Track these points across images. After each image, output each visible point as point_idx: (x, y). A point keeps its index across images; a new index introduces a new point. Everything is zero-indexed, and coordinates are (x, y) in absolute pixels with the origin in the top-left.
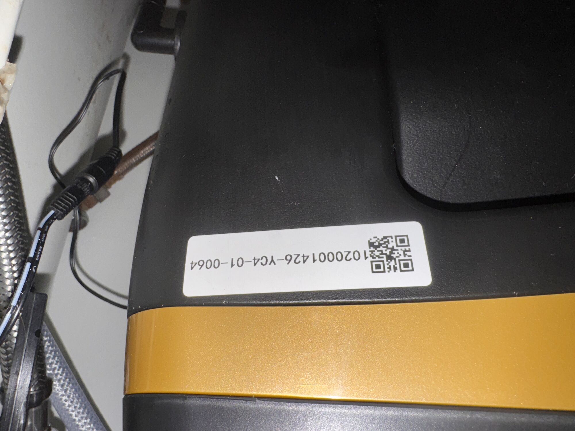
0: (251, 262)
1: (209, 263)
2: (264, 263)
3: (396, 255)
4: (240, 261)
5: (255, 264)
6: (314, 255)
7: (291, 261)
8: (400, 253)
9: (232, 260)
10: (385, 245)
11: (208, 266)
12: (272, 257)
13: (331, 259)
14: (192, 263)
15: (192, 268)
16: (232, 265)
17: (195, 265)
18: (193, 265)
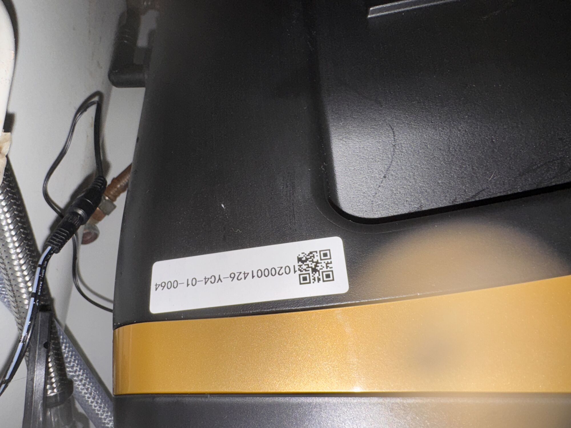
0: (202, 281)
1: (169, 284)
2: (213, 281)
3: (320, 267)
4: (194, 280)
5: (206, 283)
6: (253, 271)
7: (235, 279)
8: (323, 266)
9: (188, 280)
10: (311, 260)
11: (169, 287)
12: (219, 276)
13: (266, 274)
14: (156, 285)
15: (156, 289)
16: (188, 285)
17: (158, 287)
18: (157, 286)
